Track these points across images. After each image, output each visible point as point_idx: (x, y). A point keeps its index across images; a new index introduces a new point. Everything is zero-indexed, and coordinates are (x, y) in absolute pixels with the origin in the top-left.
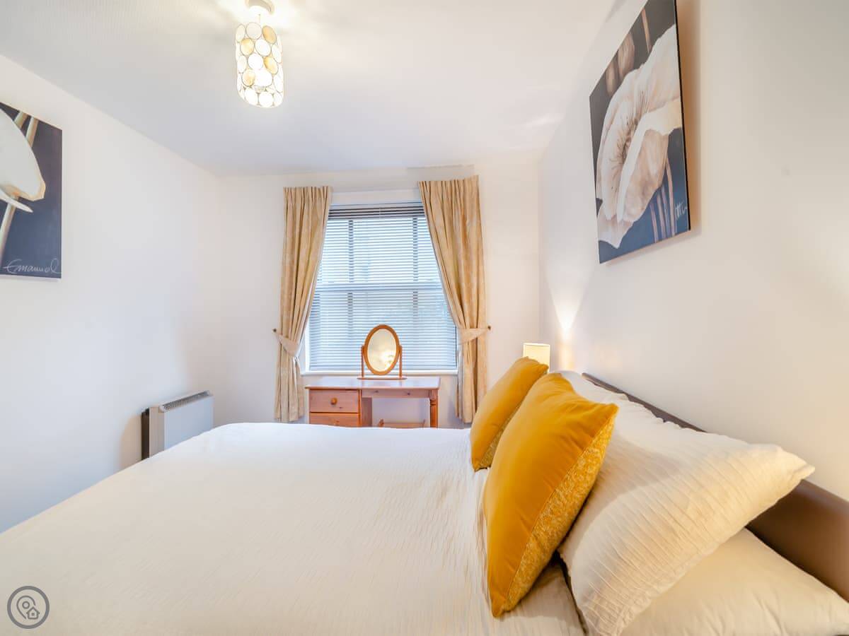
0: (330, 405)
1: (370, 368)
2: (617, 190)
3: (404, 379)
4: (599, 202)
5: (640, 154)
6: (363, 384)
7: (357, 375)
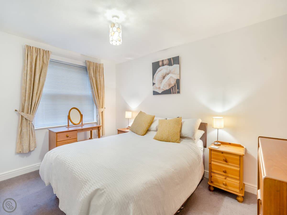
0: (66, 137)
1: (72, 122)
2: (161, 83)
3: (84, 125)
4: (154, 84)
5: (169, 79)
6: (68, 129)
7: (66, 126)
